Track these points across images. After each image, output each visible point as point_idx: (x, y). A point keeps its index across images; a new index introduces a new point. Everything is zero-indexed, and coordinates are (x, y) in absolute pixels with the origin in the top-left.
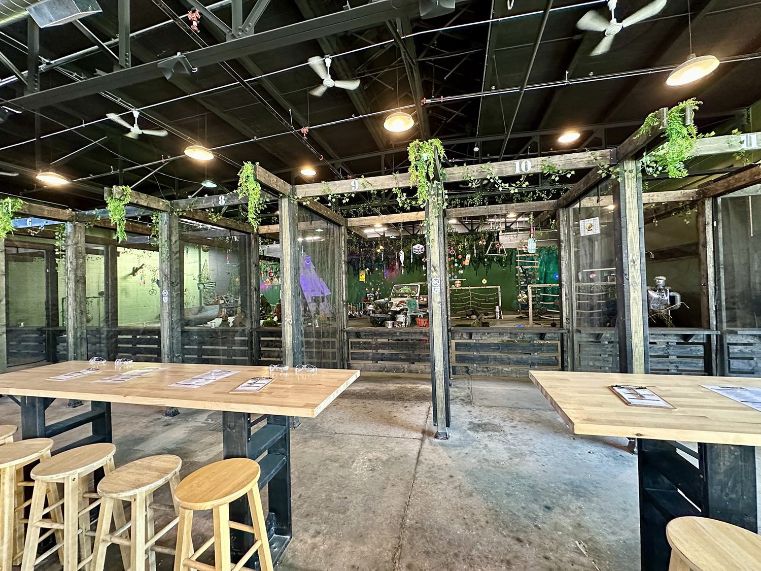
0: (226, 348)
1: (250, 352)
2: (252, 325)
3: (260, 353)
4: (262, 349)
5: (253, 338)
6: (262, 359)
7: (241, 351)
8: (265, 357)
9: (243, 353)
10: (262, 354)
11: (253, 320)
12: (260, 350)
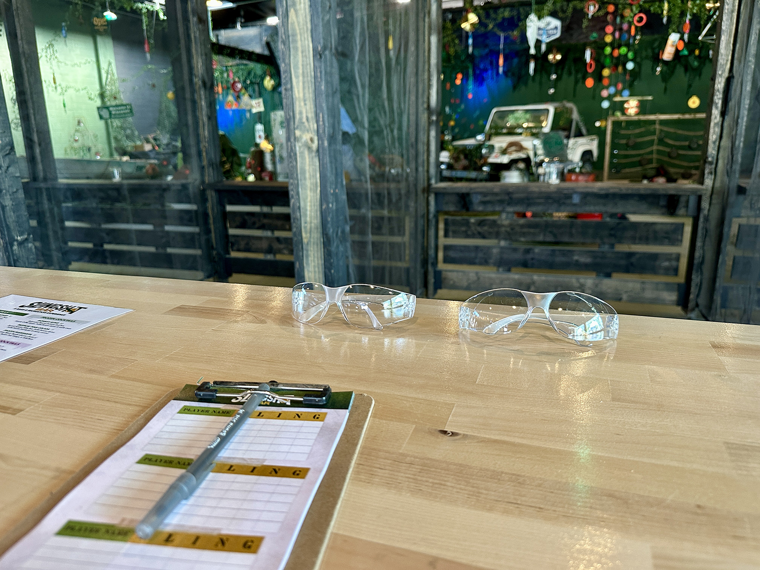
0: (149, 227)
1: (203, 238)
2: (202, 175)
3: (229, 243)
4: (232, 231)
5: (209, 205)
6: (234, 254)
7: (183, 234)
8: (239, 250)
9: (188, 241)
10: (233, 244)
11: (205, 163)
12: (227, 236)
